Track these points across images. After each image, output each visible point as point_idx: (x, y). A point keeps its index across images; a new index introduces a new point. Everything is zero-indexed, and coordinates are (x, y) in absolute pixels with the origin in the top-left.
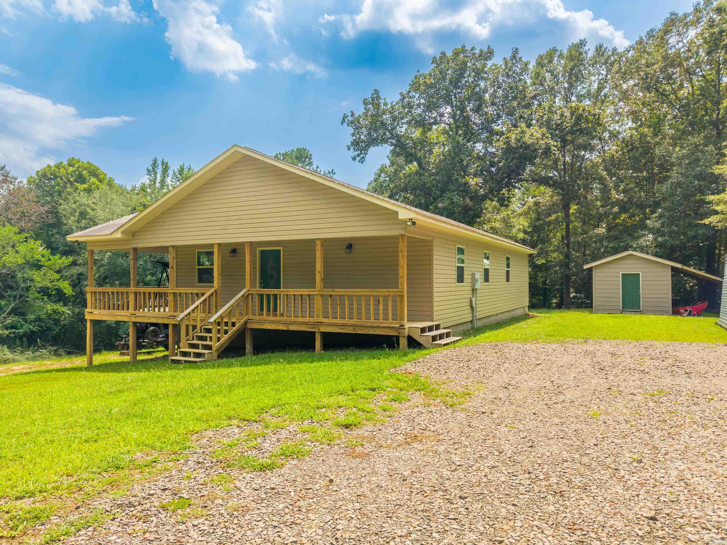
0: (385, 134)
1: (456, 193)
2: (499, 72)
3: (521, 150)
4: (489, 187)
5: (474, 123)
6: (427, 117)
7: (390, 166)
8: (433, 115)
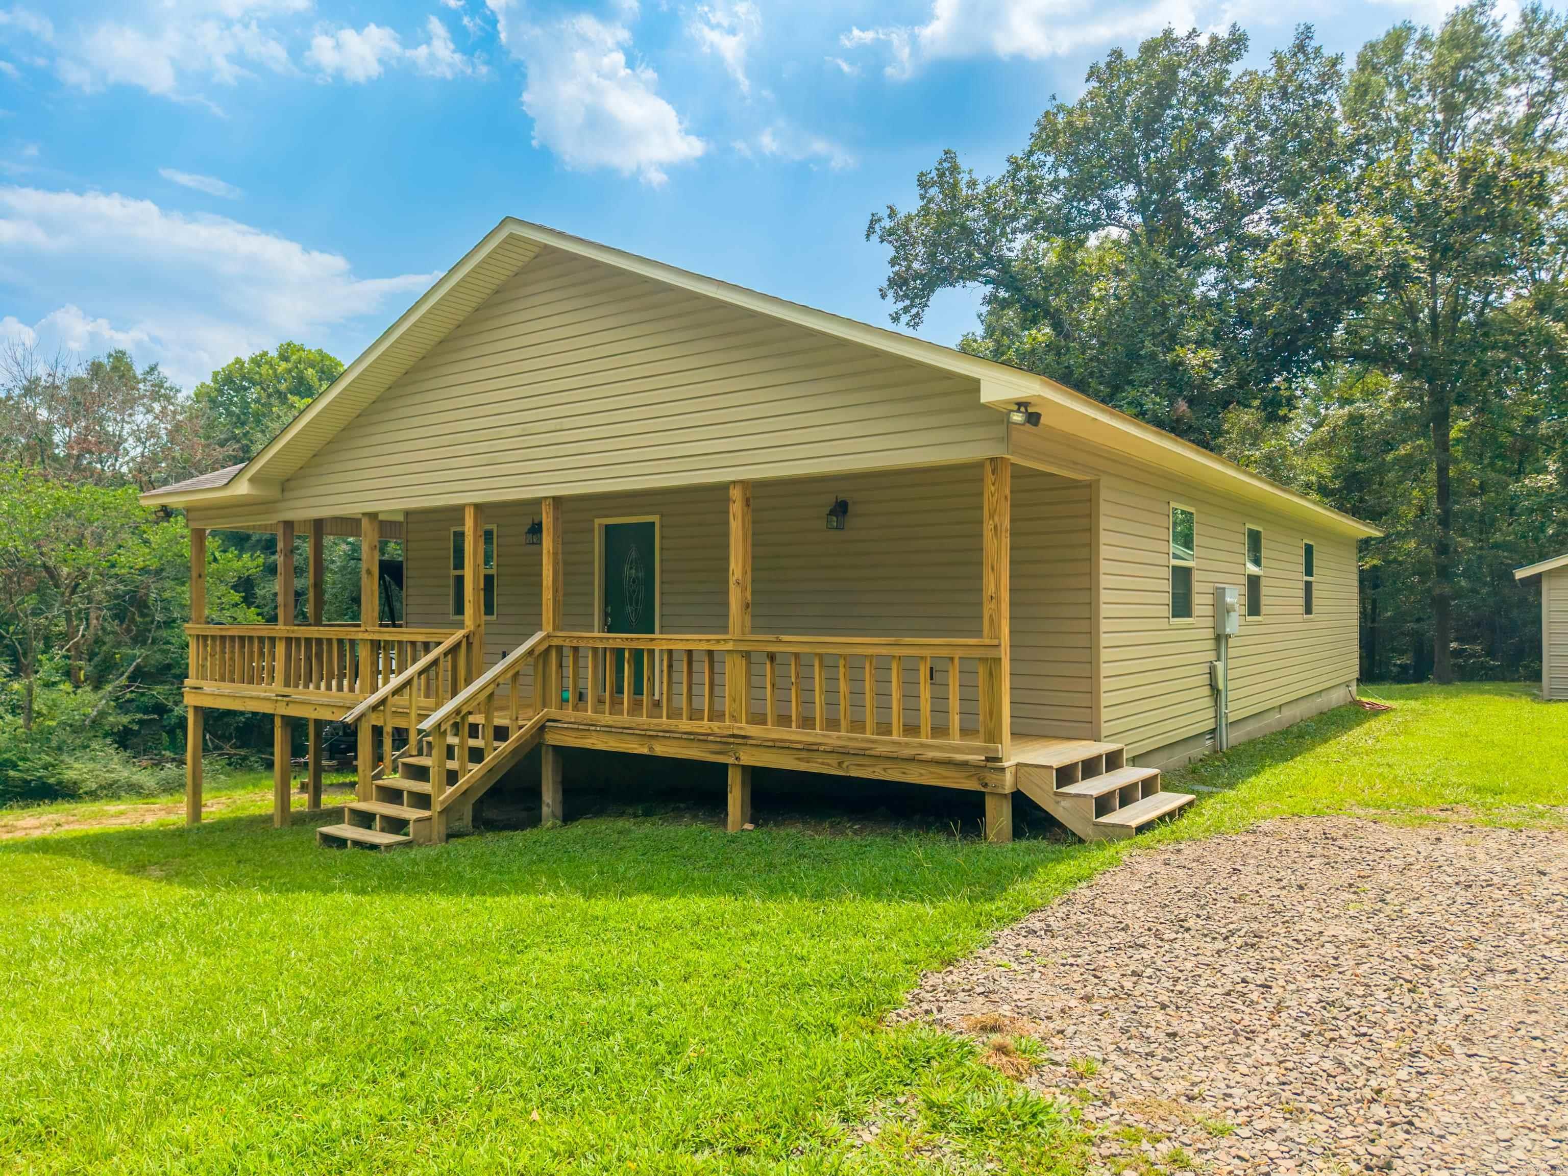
0: (970, 255)
1: (1151, 388)
2: (1261, 88)
3: (1325, 274)
4: (1238, 373)
5: (1197, 221)
6: (1074, 212)
7: (983, 338)
8: (1091, 208)
